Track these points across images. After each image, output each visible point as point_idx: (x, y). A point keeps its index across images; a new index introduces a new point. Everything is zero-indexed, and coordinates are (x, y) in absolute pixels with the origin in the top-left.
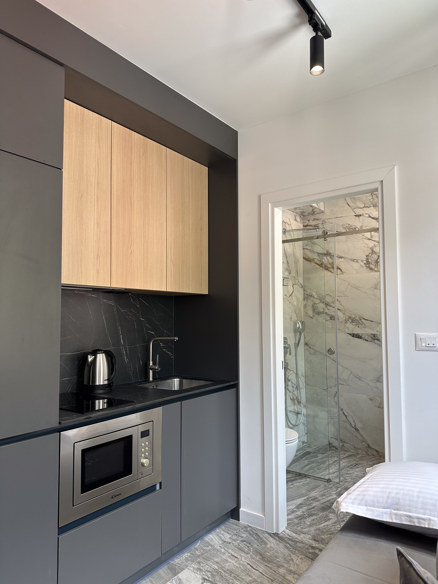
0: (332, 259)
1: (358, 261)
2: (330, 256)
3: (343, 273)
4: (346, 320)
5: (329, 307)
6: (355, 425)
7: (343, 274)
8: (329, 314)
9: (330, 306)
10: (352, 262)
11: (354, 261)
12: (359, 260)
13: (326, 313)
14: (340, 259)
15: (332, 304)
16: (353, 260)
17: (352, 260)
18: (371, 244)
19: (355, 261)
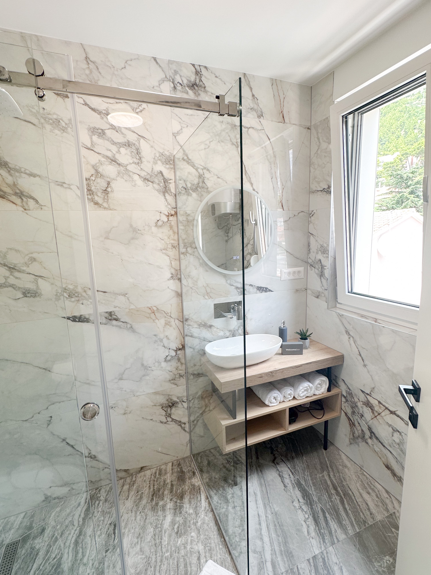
0: (11, 175)
1: (72, 187)
2: (6, 167)
3: (42, 207)
4: (58, 294)
5: (16, 274)
6: (90, 452)
7: (41, 209)
8: (19, 288)
9: (19, 271)
10: (59, 187)
11: (62, 186)
12: (72, 185)
13: (12, 286)
14: (32, 177)
15: (24, 268)
16: (60, 184)
17: (58, 183)
18: (94, 158)
19: (64, 185)
